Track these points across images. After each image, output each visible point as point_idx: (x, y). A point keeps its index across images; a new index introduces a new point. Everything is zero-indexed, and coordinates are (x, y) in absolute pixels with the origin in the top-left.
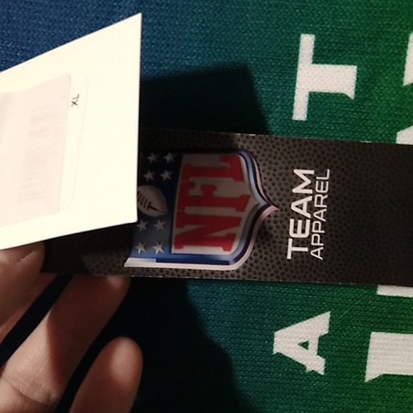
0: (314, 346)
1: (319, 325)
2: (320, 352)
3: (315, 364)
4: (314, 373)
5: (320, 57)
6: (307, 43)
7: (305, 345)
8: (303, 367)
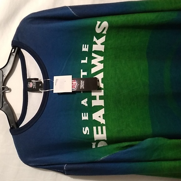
0: (86, 102)
1: (86, 100)
2: (87, 103)
3: (86, 105)
4: (86, 106)
5: (83, 72)
6: (82, 70)
7: (85, 103)
8: (85, 105)
